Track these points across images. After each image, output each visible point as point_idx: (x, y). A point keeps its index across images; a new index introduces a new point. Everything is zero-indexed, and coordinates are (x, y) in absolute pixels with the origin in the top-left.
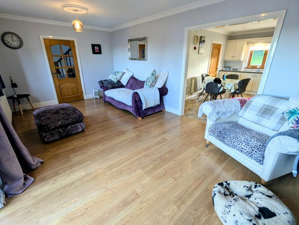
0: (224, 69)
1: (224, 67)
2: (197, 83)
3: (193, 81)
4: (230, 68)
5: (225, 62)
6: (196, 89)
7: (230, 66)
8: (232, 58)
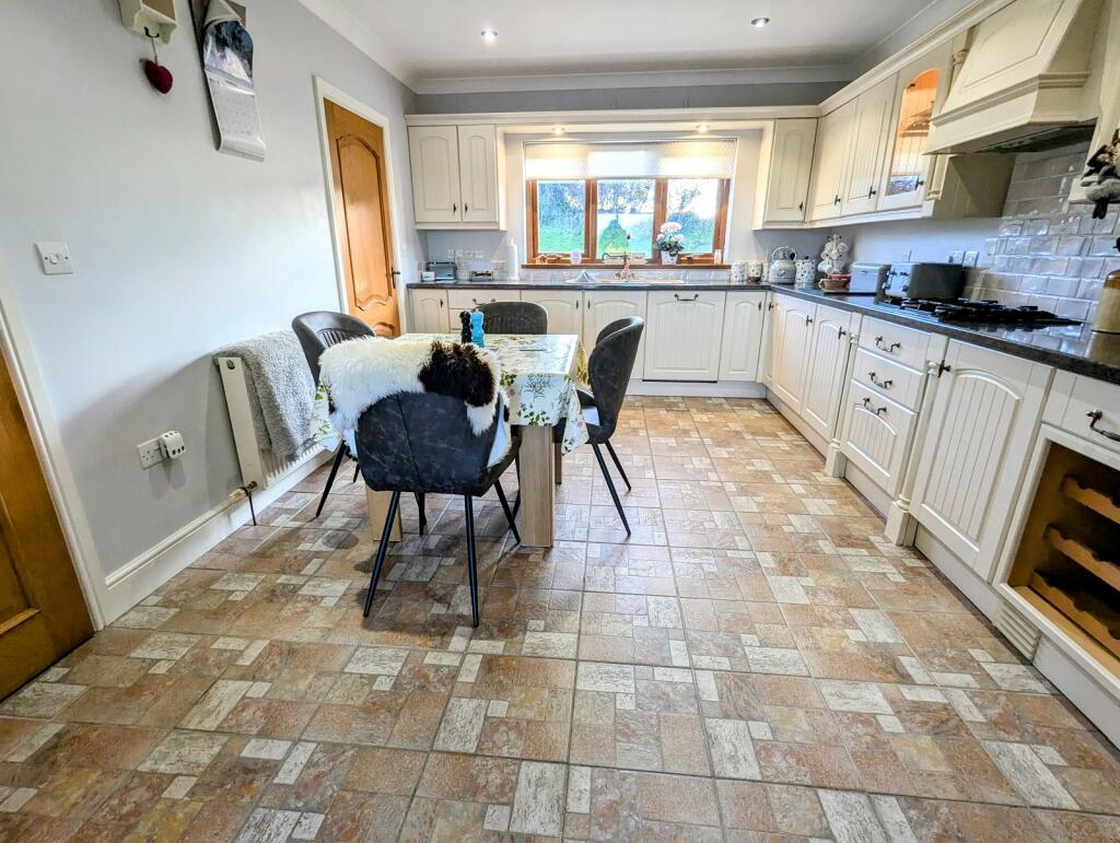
0: (430, 276)
1: (423, 266)
2: (270, 396)
3: (236, 381)
4: (455, 269)
5: (425, 237)
6: (277, 446)
7: (449, 258)
8: (457, 217)
